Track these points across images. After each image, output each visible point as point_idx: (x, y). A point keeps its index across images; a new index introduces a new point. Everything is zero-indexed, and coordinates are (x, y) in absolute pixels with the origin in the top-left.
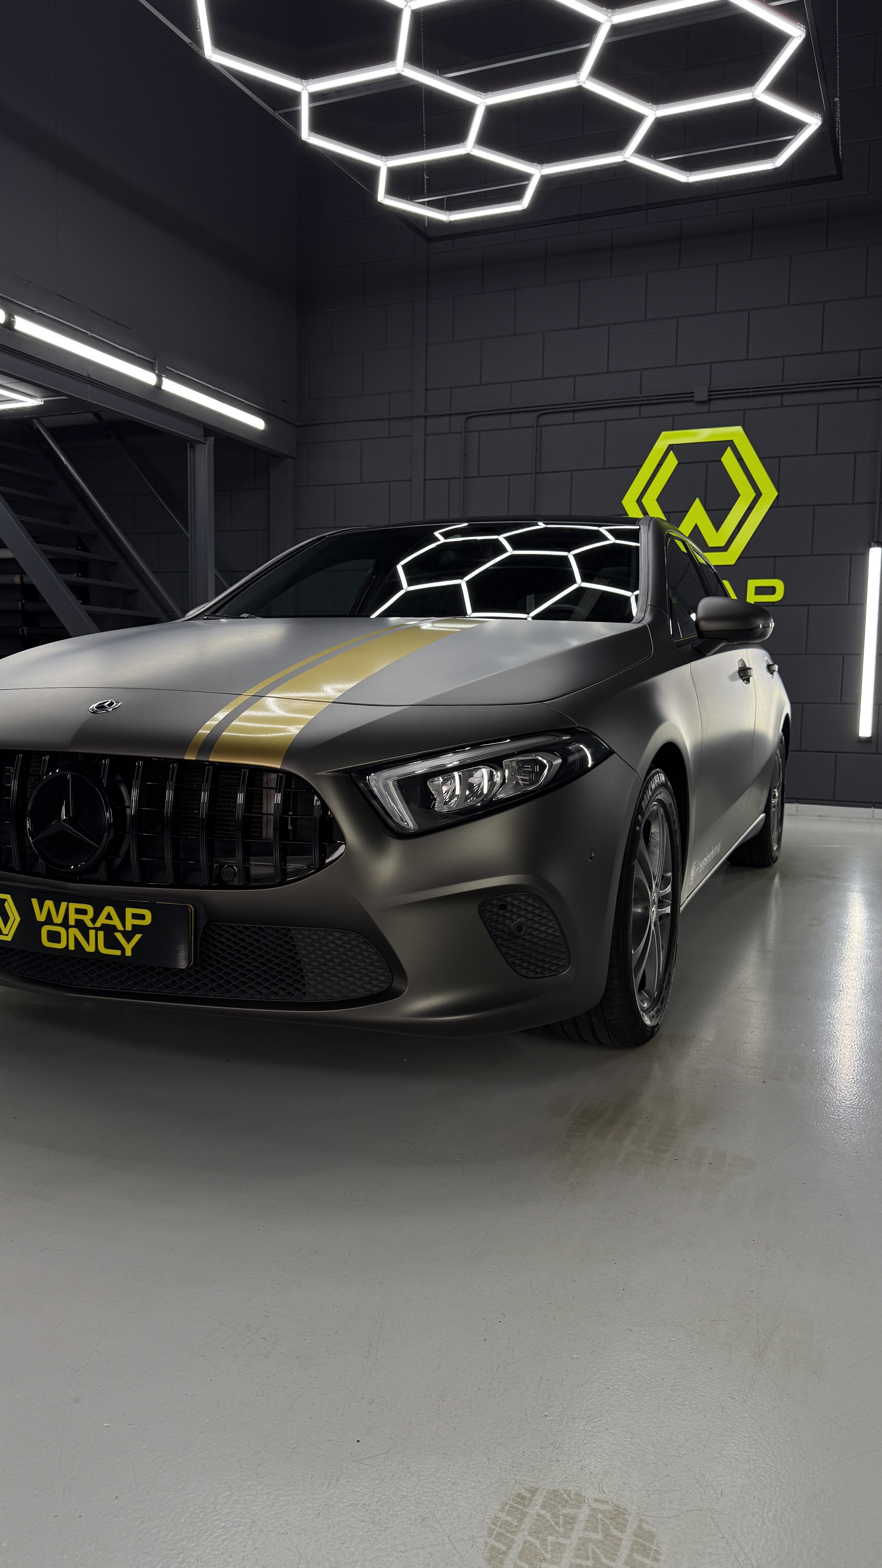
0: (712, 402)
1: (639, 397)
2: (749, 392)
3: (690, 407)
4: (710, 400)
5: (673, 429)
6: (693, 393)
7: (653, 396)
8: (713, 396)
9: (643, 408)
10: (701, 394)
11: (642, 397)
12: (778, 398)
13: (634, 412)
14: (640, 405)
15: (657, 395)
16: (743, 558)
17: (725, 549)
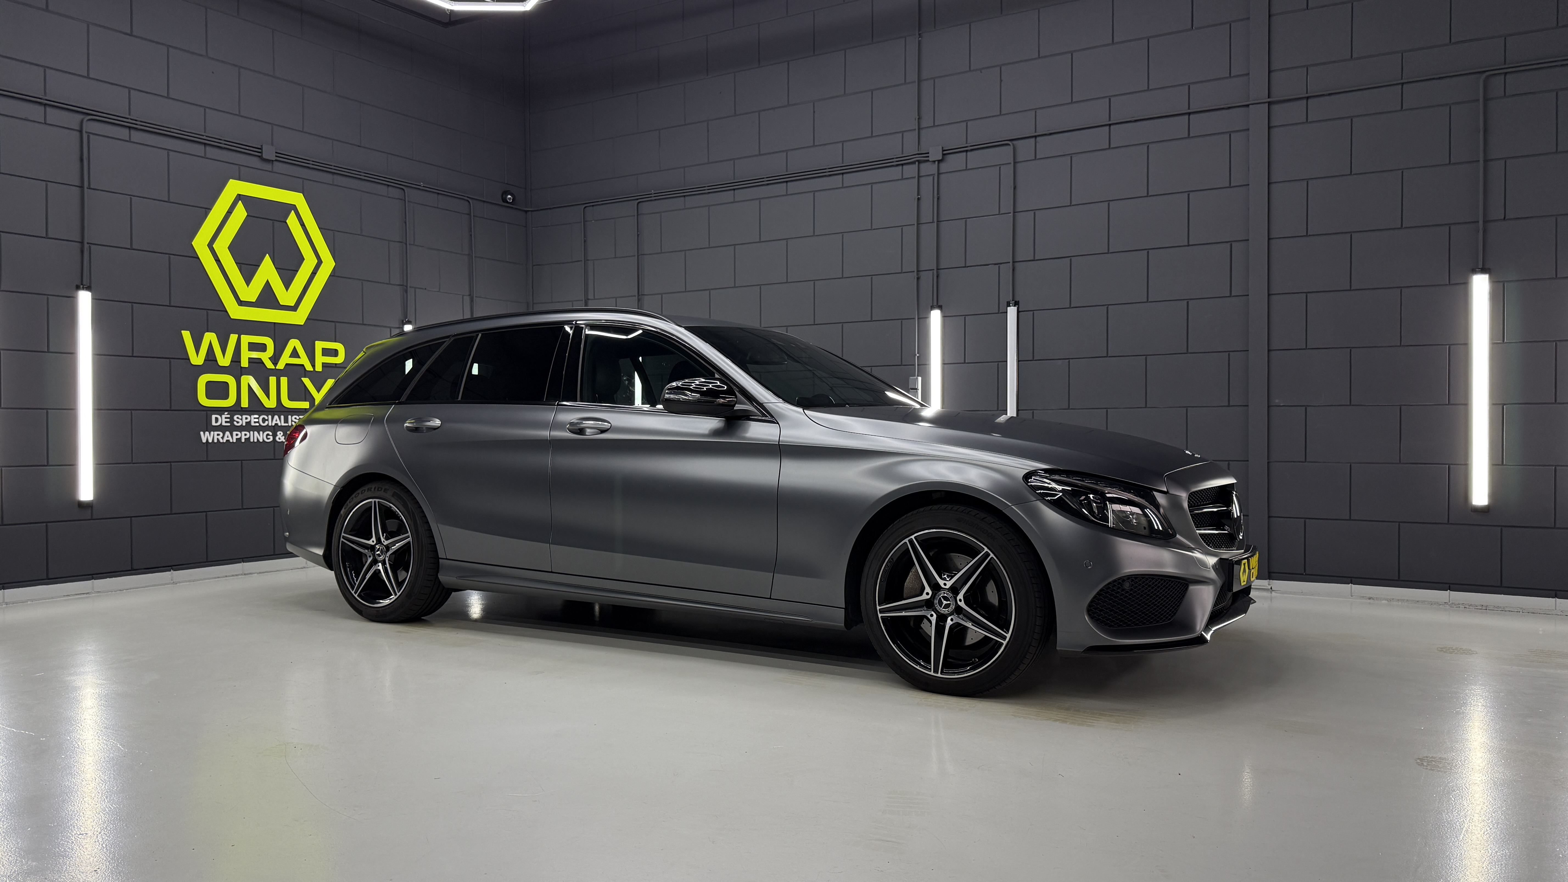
0: (274, 162)
1: (203, 136)
2: (306, 163)
3: (255, 162)
4: (276, 160)
5: (239, 179)
6: (262, 149)
7: (221, 140)
8: (282, 158)
9: (208, 148)
10: (268, 153)
11: (206, 136)
12: (330, 176)
13: (199, 149)
14: (205, 144)
15: (225, 141)
16: (309, 319)
17: (294, 308)
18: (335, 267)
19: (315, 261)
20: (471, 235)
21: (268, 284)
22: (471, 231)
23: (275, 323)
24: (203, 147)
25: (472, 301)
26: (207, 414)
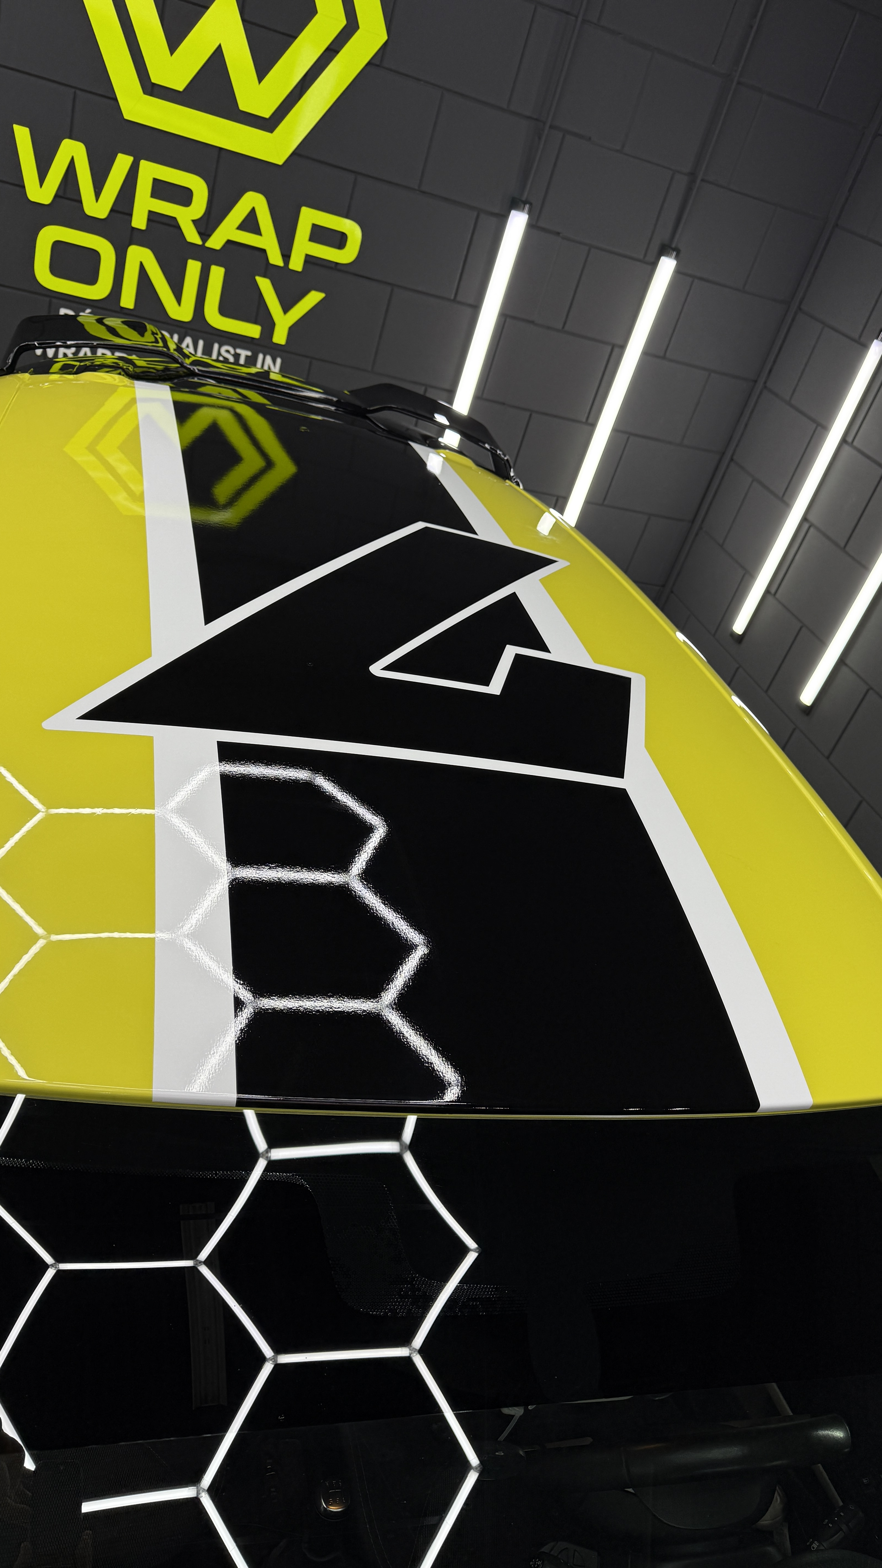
16: (300, 155)
17: (269, 124)
18: (385, 44)
19: (341, 22)
21: (218, 55)
23: (221, 149)
25: (689, 189)
26: (50, 303)
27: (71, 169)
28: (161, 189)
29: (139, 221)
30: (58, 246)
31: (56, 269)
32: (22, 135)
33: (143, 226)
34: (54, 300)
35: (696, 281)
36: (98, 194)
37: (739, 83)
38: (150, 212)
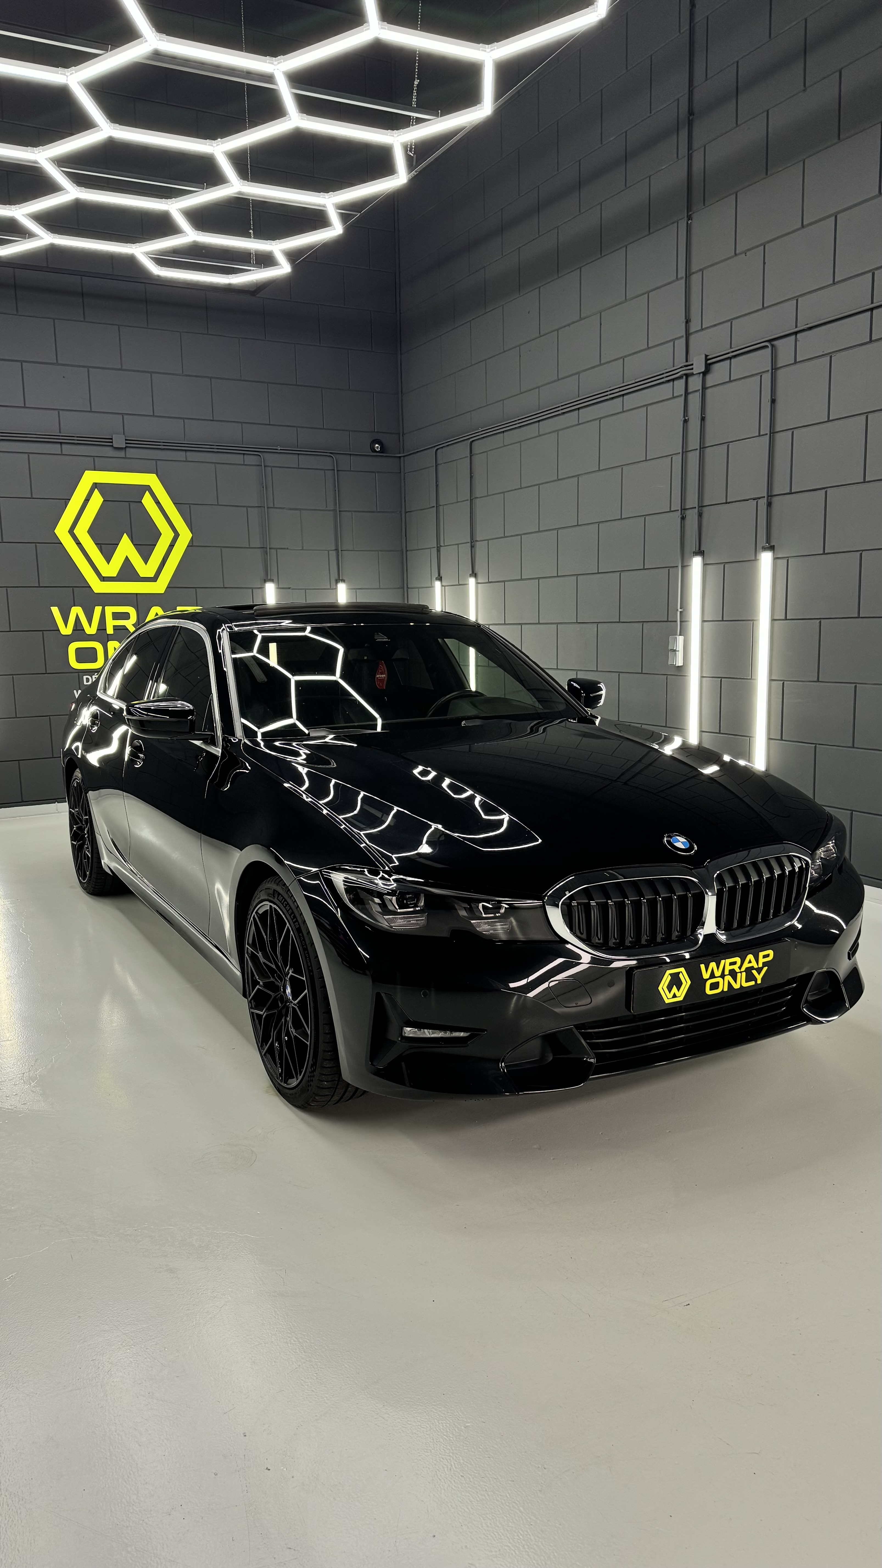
0: (127, 449)
1: (59, 436)
2: (160, 445)
3: (108, 452)
4: (126, 447)
6: (112, 439)
7: (74, 437)
8: (130, 444)
9: (64, 446)
10: (119, 442)
11: (62, 436)
12: (184, 453)
13: (56, 448)
14: (61, 443)
15: (78, 437)
16: (170, 587)
17: (154, 579)
18: (192, 536)
19: (173, 534)
20: (336, 490)
21: (127, 559)
22: (335, 487)
23: (137, 594)
24: (59, 446)
25: (338, 556)
26: (79, 675)
27: (77, 618)
28: (116, 616)
29: (110, 631)
30: (78, 650)
31: (79, 660)
32: (55, 610)
33: (112, 632)
34: (80, 673)
35: (357, 590)
36: (90, 626)
37: (339, 511)
38: (113, 626)
